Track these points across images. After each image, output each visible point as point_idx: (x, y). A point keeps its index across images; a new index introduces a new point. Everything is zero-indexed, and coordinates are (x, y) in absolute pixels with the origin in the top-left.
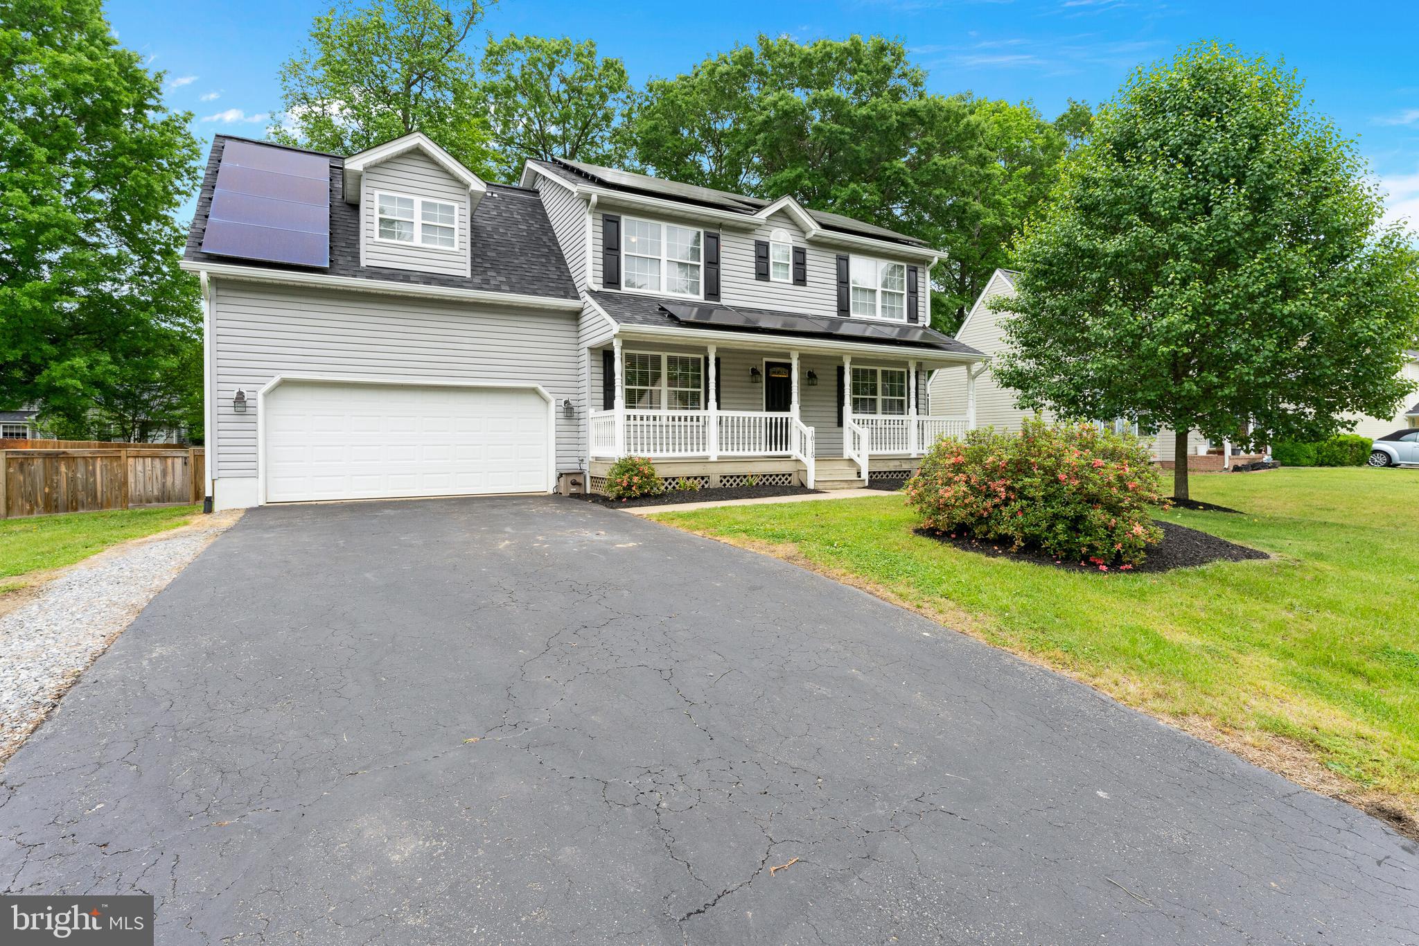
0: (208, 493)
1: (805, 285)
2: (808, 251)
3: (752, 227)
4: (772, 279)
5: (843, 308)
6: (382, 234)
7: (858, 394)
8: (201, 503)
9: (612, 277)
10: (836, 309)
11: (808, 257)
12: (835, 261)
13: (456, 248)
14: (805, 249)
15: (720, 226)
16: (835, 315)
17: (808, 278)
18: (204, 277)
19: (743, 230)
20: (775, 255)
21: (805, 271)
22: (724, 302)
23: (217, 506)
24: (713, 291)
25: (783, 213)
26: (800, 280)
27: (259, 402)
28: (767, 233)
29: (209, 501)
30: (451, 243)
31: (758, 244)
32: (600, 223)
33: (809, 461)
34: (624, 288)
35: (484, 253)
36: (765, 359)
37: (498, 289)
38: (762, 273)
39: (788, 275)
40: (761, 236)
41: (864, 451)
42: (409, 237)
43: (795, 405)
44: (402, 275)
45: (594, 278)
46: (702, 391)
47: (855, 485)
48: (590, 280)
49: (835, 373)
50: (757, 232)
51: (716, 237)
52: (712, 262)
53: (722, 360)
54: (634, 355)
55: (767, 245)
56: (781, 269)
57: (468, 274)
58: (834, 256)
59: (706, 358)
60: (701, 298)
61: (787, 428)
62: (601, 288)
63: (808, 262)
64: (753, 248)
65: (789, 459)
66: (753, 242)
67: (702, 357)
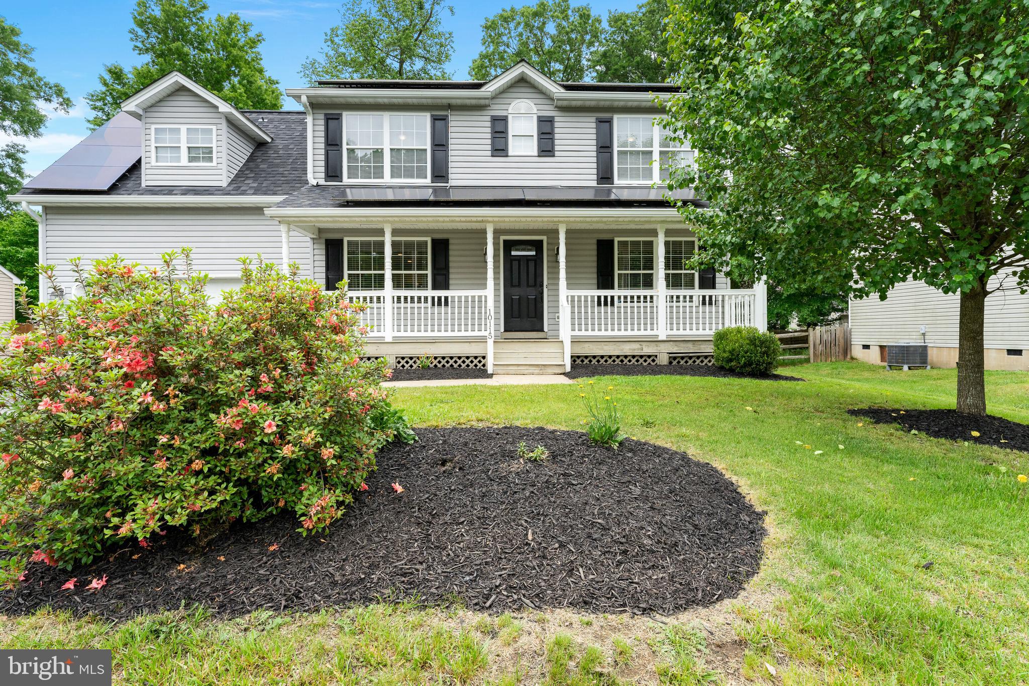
1: (554, 156)
2: (556, 119)
3: (487, 102)
4: (510, 153)
5: (605, 176)
6: (159, 160)
7: (625, 269)
9: (333, 171)
10: (595, 177)
11: (556, 124)
12: (594, 125)
13: (214, 164)
14: (553, 117)
15: (450, 107)
16: (594, 184)
17: (557, 148)
18: (24, 205)
19: (478, 107)
20: (515, 127)
21: (553, 140)
22: (452, 183)
24: (440, 172)
25: (522, 81)
26: (546, 149)
28: (504, 107)
30: (210, 159)
31: (495, 120)
32: (322, 122)
33: (490, 342)
34: (346, 180)
35: (257, 166)
36: (502, 238)
37: (243, 193)
38: (499, 149)
39: (531, 147)
40: (497, 111)
41: (566, 332)
42: (178, 159)
43: (490, 282)
44: (169, 190)
45: (315, 174)
46: (429, 272)
47: (550, 370)
48: (310, 176)
49: (595, 247)
50: (493, 107)
51: (444, 119)
52: (440, 145)
53: (451, 241)
54: (356, 243)
55: (504, 119)
56: (523, 142)
57: (224, 184)
58: (593, 120)
59: (433, 241)
60: (428, 181)
61: (480, 307)
62: (322, 182)
63: (556, 130)
64: (489, 124)
65: (483, 340)
66: (489, 118)
67: (429, 240)
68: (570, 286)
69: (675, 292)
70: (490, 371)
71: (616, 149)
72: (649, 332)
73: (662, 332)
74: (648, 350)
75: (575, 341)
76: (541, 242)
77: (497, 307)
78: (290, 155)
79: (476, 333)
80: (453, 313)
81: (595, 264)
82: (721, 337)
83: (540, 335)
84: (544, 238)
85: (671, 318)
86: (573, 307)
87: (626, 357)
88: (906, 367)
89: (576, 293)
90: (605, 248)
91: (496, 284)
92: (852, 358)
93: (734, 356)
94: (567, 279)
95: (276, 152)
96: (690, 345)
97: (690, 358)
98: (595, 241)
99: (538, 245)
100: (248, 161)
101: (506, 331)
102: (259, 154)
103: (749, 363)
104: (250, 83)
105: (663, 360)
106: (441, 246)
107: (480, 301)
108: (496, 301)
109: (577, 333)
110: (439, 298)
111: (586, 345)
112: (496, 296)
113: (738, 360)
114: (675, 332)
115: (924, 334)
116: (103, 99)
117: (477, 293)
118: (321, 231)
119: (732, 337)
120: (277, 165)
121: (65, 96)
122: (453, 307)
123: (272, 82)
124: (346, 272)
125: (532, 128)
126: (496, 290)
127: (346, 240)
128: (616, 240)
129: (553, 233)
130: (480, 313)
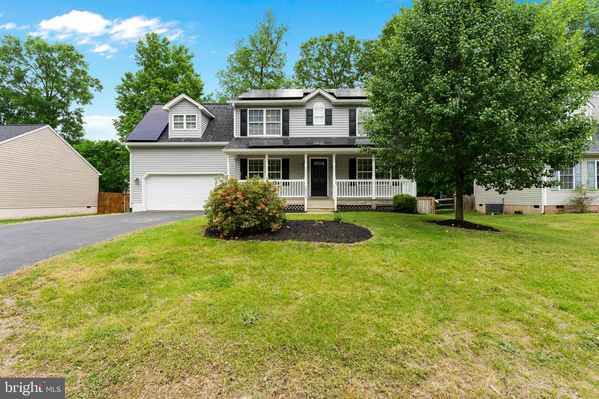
0: (131, 207)
1: (332, 125)
2: (333, 110)
3: (304, 104)
4: (314, 124)
5: (353, 131)
6: (175, 127)
7: (361, 171)
8: (128, 210)
9: (244, 132)
10: (348, 133)
11: (333, 112)
12: (348, 112)
13: (196, 129)
14: (331, 109)
15: (290, 106)
16: (348, 136)
17: (333, 122)
18: (126, 147)
19: (301, 106)
20: (315, 114)
21: (331, 118)
22: (290, 136)
23: (133, 211)
24: (286, 132)
25: (319, 95)
26: (329, 121)
27: (143, 181)
28: (312, 105)
29: (131, 209)
30: (195, 127)
31: (308, 111)
32: (240, 113)
33: (306, 199)
34: (249, 136)
35: (211, 129)
36: (311, 158)
37: (208, 141)
38: (310, 122)
39: (322, 121)
40: (309, 107)
41: (335, 196)
42: (183, 127)
43: (306, 176)
44: (179, 140)
45: (237, 133)
46: (281, 172)
47: (329, 210)
48: (235, 134)
49: (348, 162)
50: (307, 105)
51: (288, 111)
52: (286, 121)
53: (290, 160)
54: (252, 160)
55: (312, 110)
56: (319, 119)
57: (200, 137)
58: (348, 110)
59: (283, 159)
60: (280, 136)
61: (302, 186)
62: (239, 137)
63: (333, 114)
64: (305, 112)
65: (303, 199)
66: (305, 110)
67: (281, 159)
68: (337, 178)
69: (379, 181)
70: (306, 210)
71: (357, 122)
72: (368, 196)
73: (374, 196)
74: (368, 203)
75: (338, 199)
76: (326, 160)
77: (308, 186)
78: (224, 124)
79: (300, 196)
80: (291, 188)
81: (348, 169)
82: (396, 198)
83: (326, 197)
84: (327, 158)
85: (378, 191)
86: (338, 186)
87: (359, 206)
88: (493, 214)
89: (339, 181)
90: (352, 162)
91: (308, 177)
92: (475, 211)
93: (399, 205)
94: (336, 175)
95: (218, 122)
96: (385, 202)
97: (385, 206)
98: (348, 159)
99: (325, 161)
100: (207, 127)
101: (312, 195)
102: (211, 123)
103: (405, 208)
104: (190, 78)
105: (374, 207)
106: (286, 162)
107: (302, 184)
108: (308, 184)
109: (340, 196)
110: (286, 183)
111: (343, 201)
112: (308, 182)
113: (401, 207)
114: (379, 196)
115: (503, 199)
116: (122, 88)
117: (300, 181)
118: (239, 156)
119: (399, 198)
120: (219, 128)
121: (100, 84)
122: (291, 186)
123: (197, 76)
124: (248, 172)
125: (323, 114)
126: (308, 179)
127: (248, 159)
128: (357, 159)
129: (330, 156)
130: (302, 188)
